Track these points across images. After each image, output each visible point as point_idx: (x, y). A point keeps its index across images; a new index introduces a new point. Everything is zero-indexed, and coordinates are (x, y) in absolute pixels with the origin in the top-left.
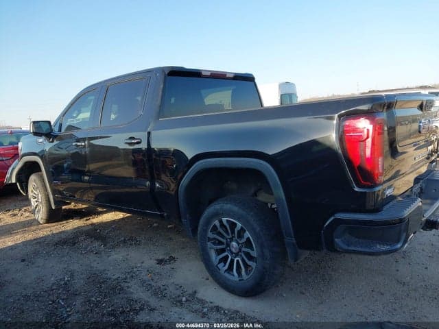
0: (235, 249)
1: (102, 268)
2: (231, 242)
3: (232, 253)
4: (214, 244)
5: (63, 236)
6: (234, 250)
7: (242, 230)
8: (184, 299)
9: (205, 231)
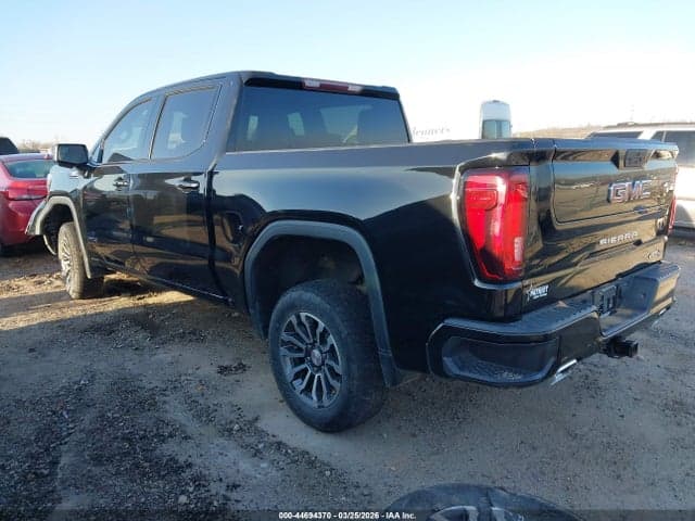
0: (318, 360)
1: (136, 372)
2: (312, 349)
3: (313, 365)
4: (290, 349)
5: (99, 320)
6: (315, 362)
7: (324, 334)
8: (236, 427)
9: (278, 330)
